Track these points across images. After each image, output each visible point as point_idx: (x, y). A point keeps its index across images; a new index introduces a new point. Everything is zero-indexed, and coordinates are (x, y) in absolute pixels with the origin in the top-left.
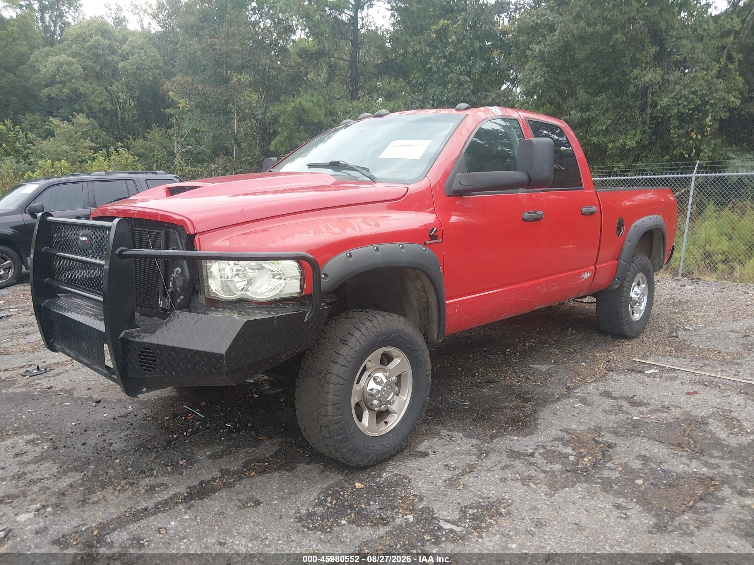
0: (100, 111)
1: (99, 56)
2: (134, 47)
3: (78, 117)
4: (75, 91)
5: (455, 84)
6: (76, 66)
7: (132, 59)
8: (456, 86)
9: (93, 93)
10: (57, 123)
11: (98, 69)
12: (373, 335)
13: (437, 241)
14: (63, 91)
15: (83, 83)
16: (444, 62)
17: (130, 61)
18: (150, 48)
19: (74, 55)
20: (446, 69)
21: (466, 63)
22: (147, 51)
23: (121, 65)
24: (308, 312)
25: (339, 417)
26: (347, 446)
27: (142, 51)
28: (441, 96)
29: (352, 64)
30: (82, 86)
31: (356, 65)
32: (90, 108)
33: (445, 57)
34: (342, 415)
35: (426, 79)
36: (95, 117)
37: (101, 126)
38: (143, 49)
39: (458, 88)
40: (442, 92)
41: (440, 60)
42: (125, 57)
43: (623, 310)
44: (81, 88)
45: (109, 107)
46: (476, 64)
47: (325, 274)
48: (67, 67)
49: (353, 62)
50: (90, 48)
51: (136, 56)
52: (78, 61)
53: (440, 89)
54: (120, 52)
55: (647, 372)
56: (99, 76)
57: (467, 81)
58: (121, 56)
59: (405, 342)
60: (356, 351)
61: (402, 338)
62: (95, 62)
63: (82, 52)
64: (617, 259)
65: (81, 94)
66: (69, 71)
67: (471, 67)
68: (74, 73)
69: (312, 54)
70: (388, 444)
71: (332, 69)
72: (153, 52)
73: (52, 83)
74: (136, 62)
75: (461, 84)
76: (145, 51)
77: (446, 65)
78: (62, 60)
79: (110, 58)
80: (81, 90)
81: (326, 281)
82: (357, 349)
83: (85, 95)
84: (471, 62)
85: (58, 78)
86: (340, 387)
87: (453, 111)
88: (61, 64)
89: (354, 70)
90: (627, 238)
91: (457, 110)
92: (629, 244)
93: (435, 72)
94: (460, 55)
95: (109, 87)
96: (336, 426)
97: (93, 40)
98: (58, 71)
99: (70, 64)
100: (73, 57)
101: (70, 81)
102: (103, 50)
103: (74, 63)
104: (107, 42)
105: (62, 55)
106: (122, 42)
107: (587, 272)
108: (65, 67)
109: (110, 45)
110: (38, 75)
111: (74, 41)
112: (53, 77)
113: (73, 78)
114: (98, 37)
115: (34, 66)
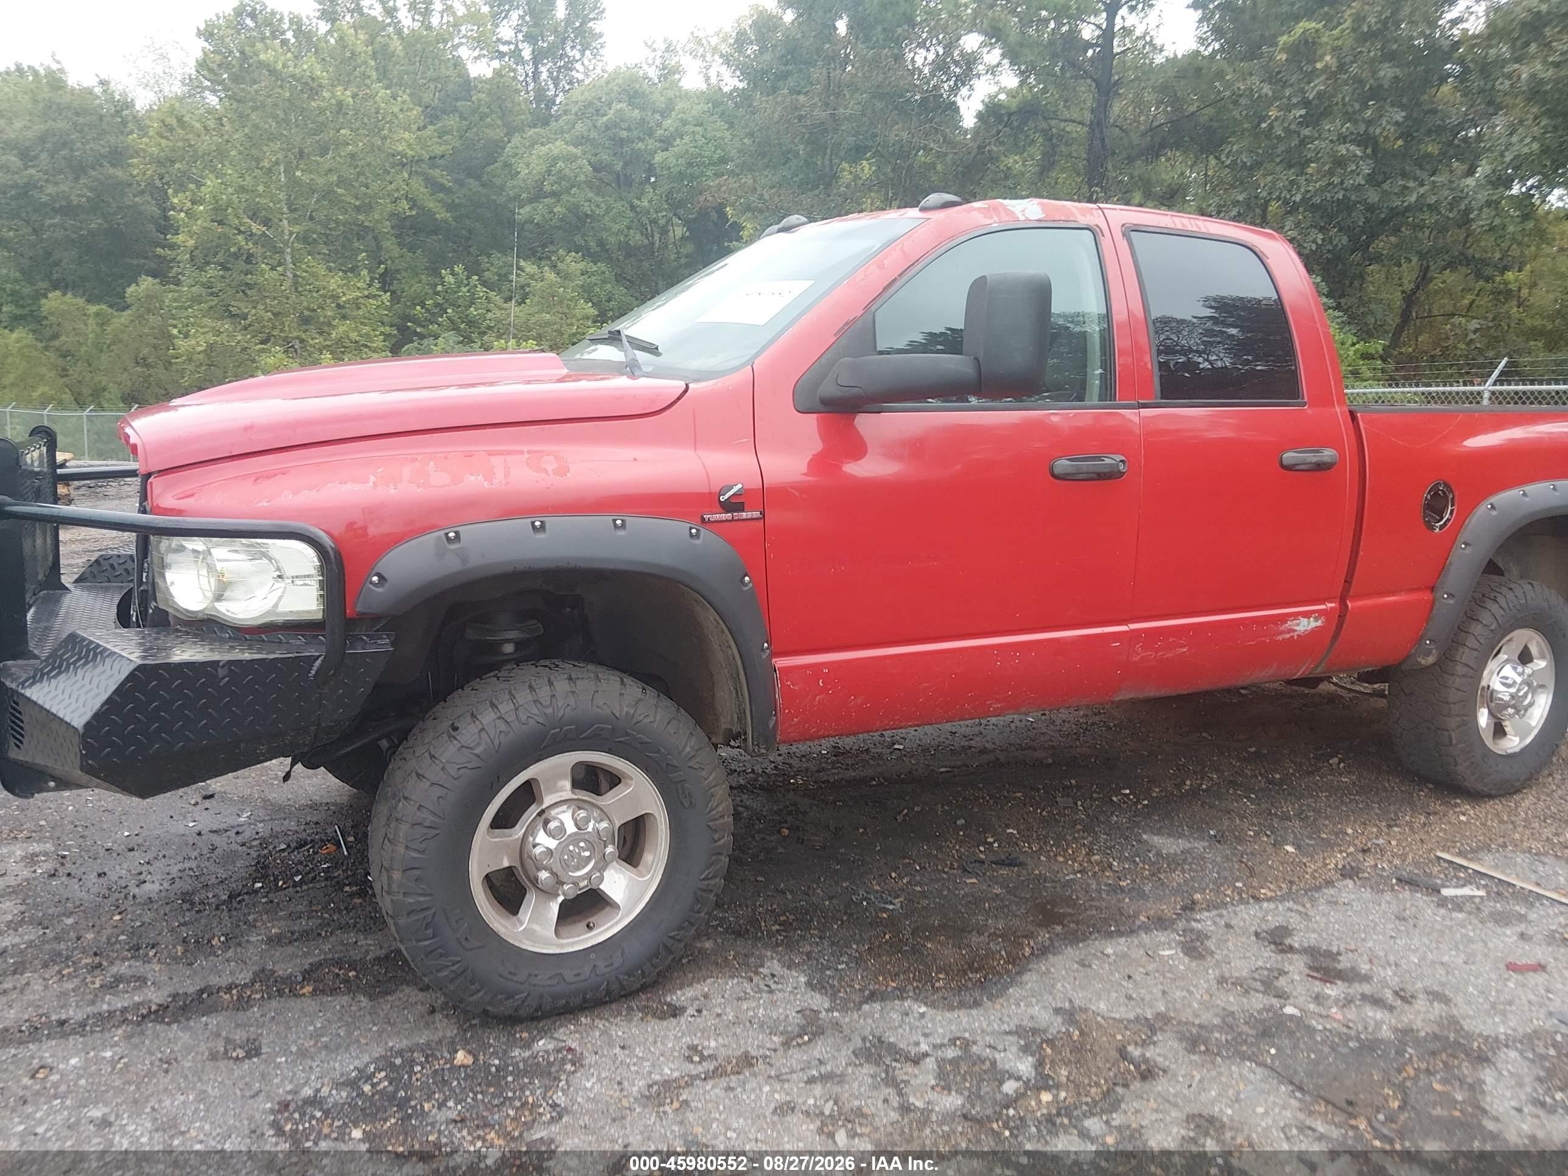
0: (619, 249)
1: (621, 142)
2: (684, 123)
3: (568, 259)
4: (574, 209)
5: (1324, 164)
6: (579, 161)
7: (679, 145)
8: (1327, 168)
9: (607, 213)
10: (532, 271)
11: (619, 167)
12: (531, 721)
13: (744, 515)
14: (555, 210)
15: (590, 195)
16: (1301, 116)
17: (676, 149)
18: (715, 122)
19: (579, 141)
20: (1306, 132)
21: (1357, 116)
22: (709, 129)
23: (658, 158)
24: (319, 657)
25: (421, 899)
26: (448, 966)
27: (698, 128)
28: (1290, 191)
29: (1093, 130)
30: (587, 200)
31: (1101, 132)
32: (601, 243)
33: (1306, 103)
34: (431, 895)
35: (1258, 154)
36: (610, 260)
37: (620, 278)
38: (701, 125)
39: (1331, 173)
40: (1292, 183)
41: (1293, 112)
42: (666, 143)
43: (1452, 723)
44: (586, 204)
45: (637, 238)
46: (1381, 116)
47: (382, 578)
48: (563, 165)
49: (1098, 124)
50: (607, 128)
51: (687, 139)
52: (585, 153)
53: (1291, 174)
54: (660, 132)
55: (1446, 892)
56: (623, 181)
57: (1355, 156)
58: (661, 141)
59: (638, 746)
60: (477, 756)
61: (627, 734)
62: (615, 154)
63: (593, 134)
64: (1432, 589)
65: (587, 215)
66: (567, 171)
67: (1369, 123)
68: (576, 177)
69: (1010, 115)
70: (578, 975)
71: (1053, 143)
72: (719, 129)
73: (538, 195)
74: (687, 152)
75: (1340, 162)
76: (705, 130)
77: (1305, 122)
78: (556, 152)
79: (641, 145)
80: (586, 208)
81: (380, 590)
82: (477, 751)
83: (591, 217)
84: (1369, 112)
85: (547, 188)
86: (425, 831)
87: (914, 212)
88: (555, 160)
89: (1097, 143)
90: (1465, 535)
91: (923, 210)
92: (1468, 551)
93: (1278, 137)
94: (1343, 99)
95: (636, 202)
96: (414, 918)
97: (612, 112)
98: (549, 172)
99: (570, 159)
100: (576, 146)
101: (567, 191)
102: (629, 129)
103: (576, 157)
104: (637, 114)
105: (558, 143)
106: (665, 112)
107: (1307, 615)
108: (560, 164)
109: (643, 120)
110: (515, 183)
111: (580, 116)
112: (539, 185)
113: (573, 186)
114: (623, 105)
115: (511, 165)
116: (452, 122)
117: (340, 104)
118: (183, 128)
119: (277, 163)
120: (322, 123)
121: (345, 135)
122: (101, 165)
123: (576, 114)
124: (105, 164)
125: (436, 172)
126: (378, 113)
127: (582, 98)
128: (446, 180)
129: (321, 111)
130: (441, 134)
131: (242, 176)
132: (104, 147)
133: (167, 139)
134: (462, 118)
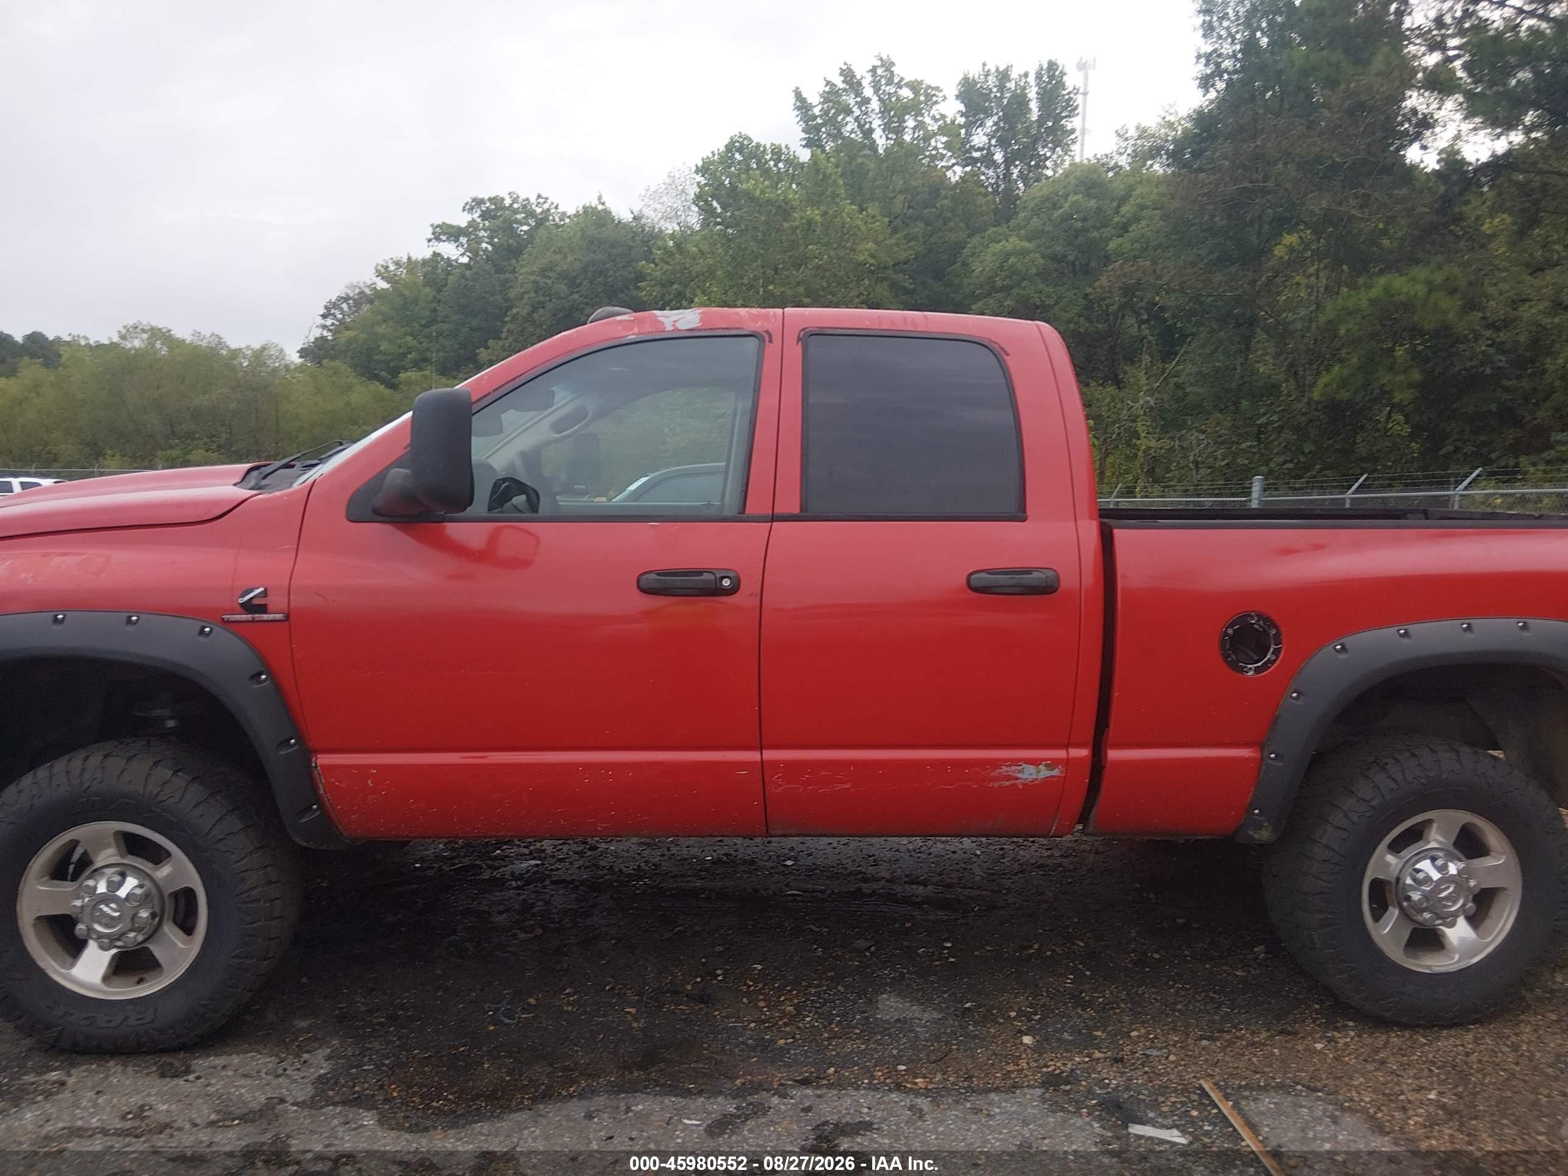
1: (1076, 233)
2: (1142, 208)
4: (1025, 301)
6: (1032, 255)
7: (1135, 230)
9: (1057, 303)
11: (1075, 257)
13: (265, 617)
14: (1006, 303)
15: (1041, 286)
17: (1131, 235)
19: (1033, 236)
23: (1113, 245)
27: (1157, 212)
38: (1159, 208)
42: (1122, 229)
44: (1036, 295)
48: (1016, 260)
50: (1062, 220)
51: (1144, 223)
52: (1038, 247)
54: (1116, 219)
58: (1117, 228)
62: (1069, 245)
63: (1048, 228)
66: (1019, 266)
68: (1027, 270)
74: (1143, 236)
78: (1009, 248)
79: (1096, 234)
88: (1008, 255)
92: (1304, 702)
97: (1067, 205)
98: (1001, 268)
99: (1022, 253)
100: (1029, 241)
101: (1018, 284)
102: (1084, 219)
103: (1029, 252)
104: (1093, 204)
105: (1011, 240)
106: (1123, 200)
107: (1036, 762)
108: (1013, 260)
109: (1099, 210)
110: (970, 281)
111: (1037, 211)
112: (991, 280)
113: (1024, 279)
114: (1079, 197)
115: (967, 265)
116: (918, 228)
117: (810, 222)
118: (681, 253)
119: (756, 278)
120: (793, 241)
121: (812, 250)
122: (628, 289)
123: (1033, 210)
124: (632, 287)
125: (899, 277)
126: (843, 227)
127: (1040, 194)
128: (908, 284)
129: (794, 229)
130: (909, 238)
131: (726, 292)
132: (630, 273)
133: (668, 263)
134: (927, 224)
